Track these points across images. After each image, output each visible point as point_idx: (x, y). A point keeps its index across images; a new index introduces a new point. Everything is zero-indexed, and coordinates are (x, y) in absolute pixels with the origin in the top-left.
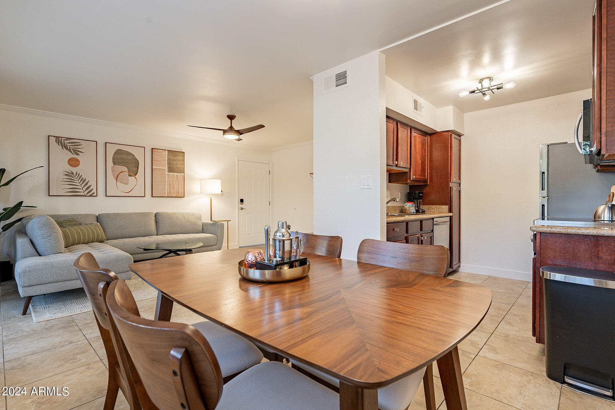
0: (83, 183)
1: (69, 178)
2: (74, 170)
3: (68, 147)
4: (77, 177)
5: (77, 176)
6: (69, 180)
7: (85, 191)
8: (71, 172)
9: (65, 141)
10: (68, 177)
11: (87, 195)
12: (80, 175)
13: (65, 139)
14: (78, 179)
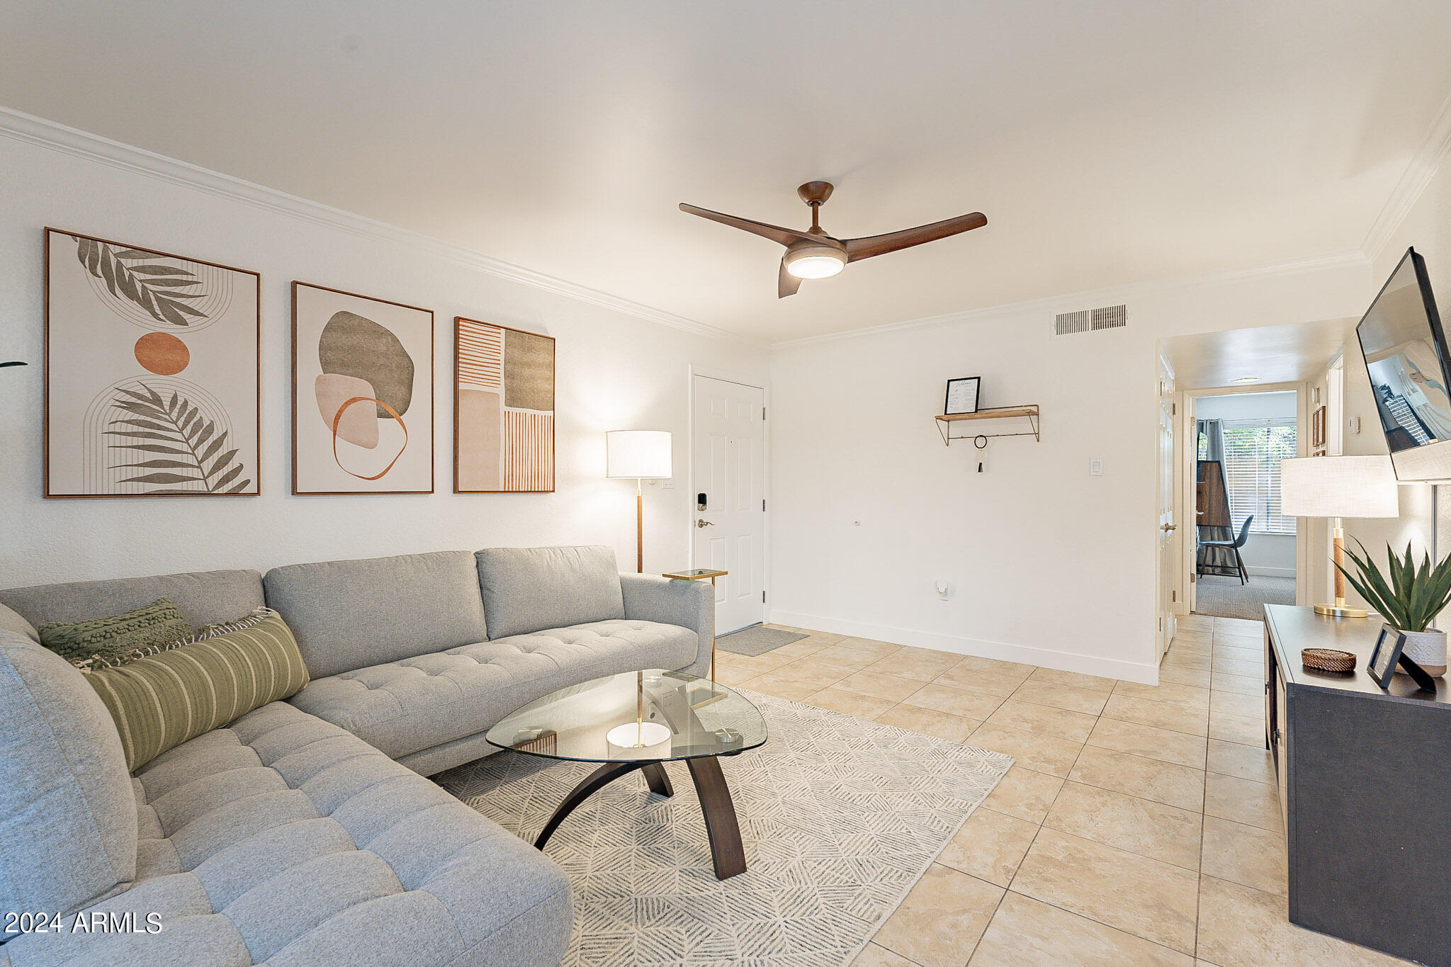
0: (201, 441)
1: (142, 418)
2: (164, 385)
3: (139, 289)
4: (174, 415)
5: (176, 410)
6: (141, 429)
7: (211, 473)
8: (148, 395)
9: (123, 261)
10: (136, 416)
11: (220, 491)
12: (190, 408)
13: (124, 249)
14: (180, 424)
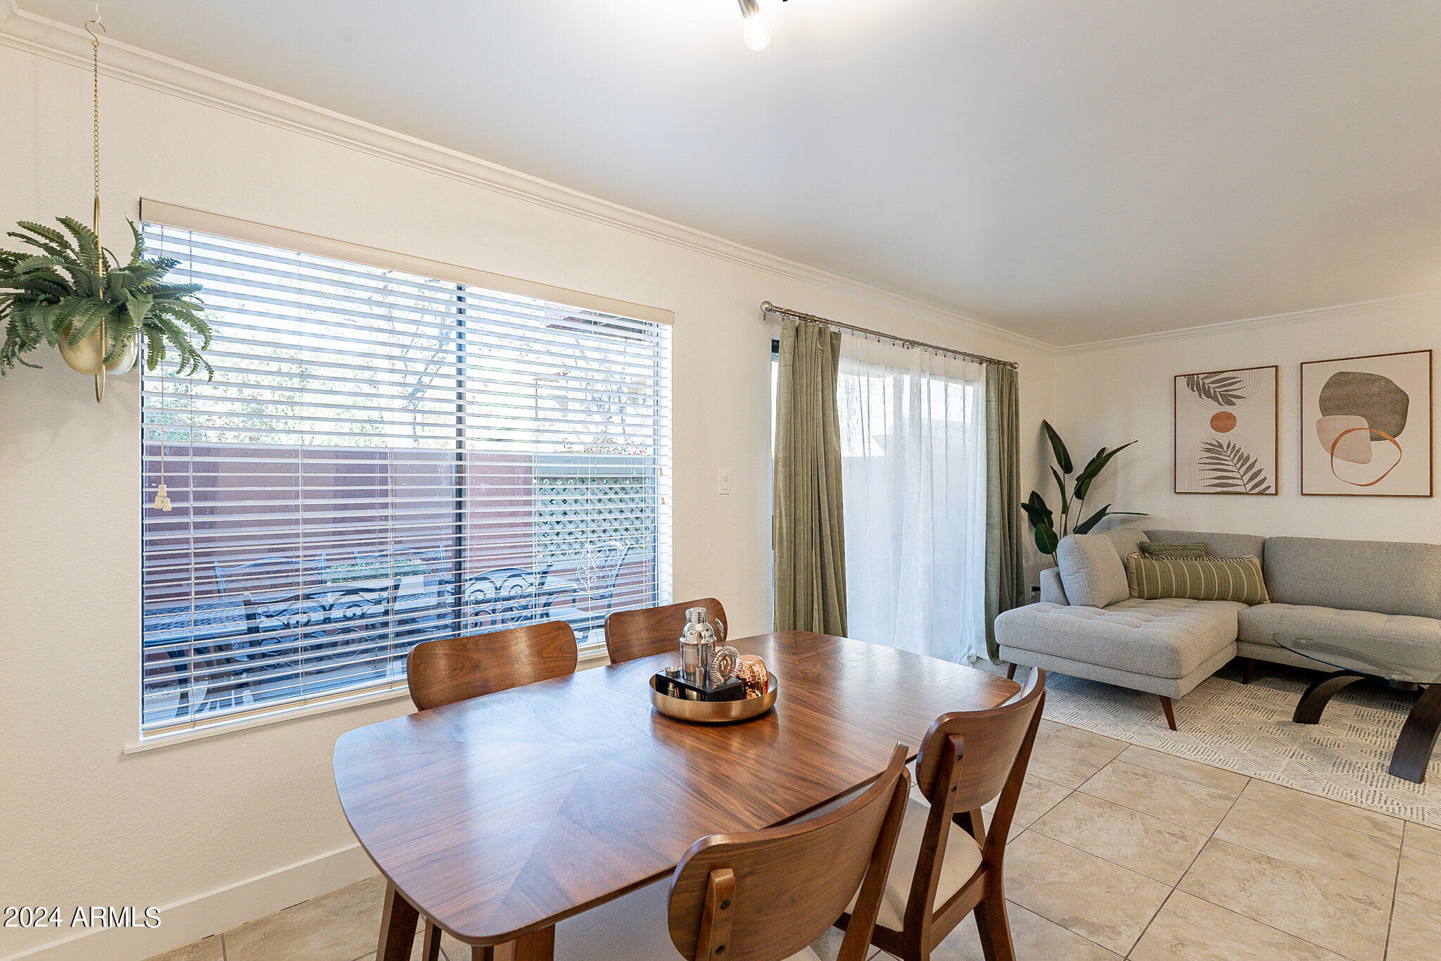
0: (1242, 465)
1: (1213, 455)
2: (1224, 438)
3: (1212, 392)
4: (1229, 452)
5: (1230, 450)
6: (1213, 461)
7: (1248, 482)
8: (1217, 444)
9: (1205, 381)
10: (1211, 455)
11: (1253, 492)
12: (1237, 448)
13: (1205, 375)
14: (1232, 457)
